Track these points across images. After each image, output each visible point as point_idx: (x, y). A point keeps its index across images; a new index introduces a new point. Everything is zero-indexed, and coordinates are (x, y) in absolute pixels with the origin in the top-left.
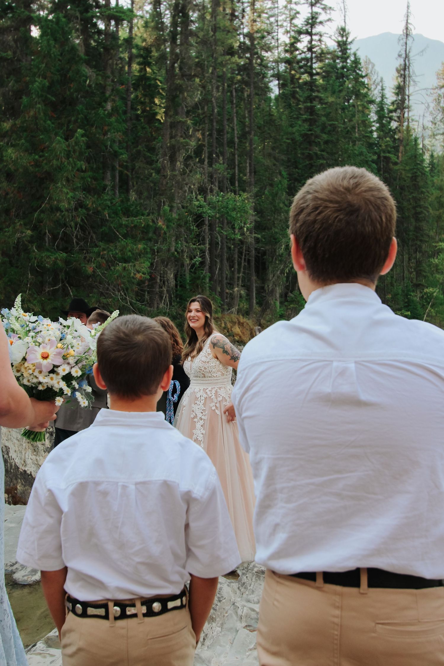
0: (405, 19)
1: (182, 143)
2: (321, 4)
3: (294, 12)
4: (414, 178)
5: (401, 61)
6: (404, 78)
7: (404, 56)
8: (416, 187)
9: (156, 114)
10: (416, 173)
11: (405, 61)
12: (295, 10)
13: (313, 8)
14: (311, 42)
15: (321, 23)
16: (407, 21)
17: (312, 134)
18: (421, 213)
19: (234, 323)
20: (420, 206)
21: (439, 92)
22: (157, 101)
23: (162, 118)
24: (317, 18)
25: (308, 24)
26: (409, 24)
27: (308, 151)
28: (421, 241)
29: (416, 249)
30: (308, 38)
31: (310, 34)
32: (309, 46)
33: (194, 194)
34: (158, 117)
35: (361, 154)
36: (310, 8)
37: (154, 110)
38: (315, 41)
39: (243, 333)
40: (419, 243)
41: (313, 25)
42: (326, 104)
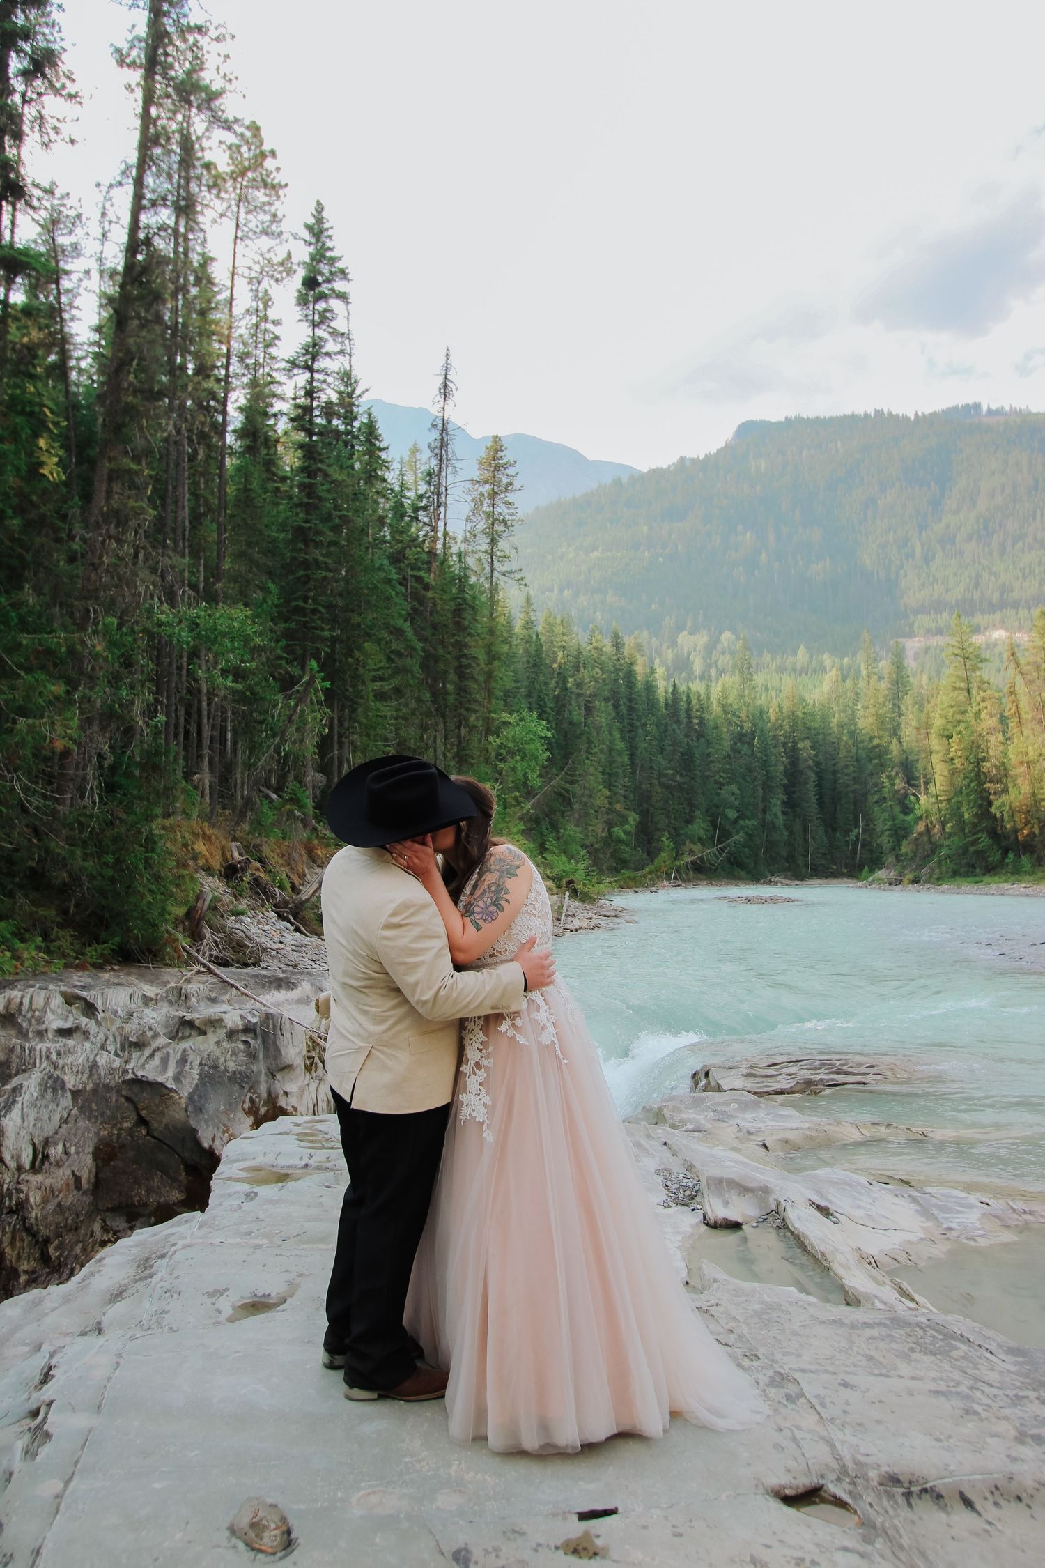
0: (443, 372)
1: (132, 508)
2: (329, 326)
3: (272, 336)
4: (458, 612)
5: (436, 435)
6: (440, 460)
7: (440, 426)
8: (460, 627)
9: (41, 464)
10: (460, 604)
11: (441, 434)
12: (273, 333)
13: (316, 330)
14: (311, 381)
15: (328, 354)
16: (446, 375)
17: (310, 528)
18: (468, 666)
19: (196, 836)
20: (465, 656)
21: (481, 489)
22: (42, 443)
23: (52, 474)
24: (321, 347)
25: (307, 352)
26: (449, 381)
27: (303, 555)
28: (467, 709)
29: (460, 721)
30: (307, 375)
31: (311, 369)
32: (308, 387)
33: (157, 600)
34: (45, 471)
35: (381, 568)
36: (311, 328)
37: (38, 457)
38: (318, 380)
39: (211, 854)
40: (464, 712)
41: (314, 359)
42: (333, 482)
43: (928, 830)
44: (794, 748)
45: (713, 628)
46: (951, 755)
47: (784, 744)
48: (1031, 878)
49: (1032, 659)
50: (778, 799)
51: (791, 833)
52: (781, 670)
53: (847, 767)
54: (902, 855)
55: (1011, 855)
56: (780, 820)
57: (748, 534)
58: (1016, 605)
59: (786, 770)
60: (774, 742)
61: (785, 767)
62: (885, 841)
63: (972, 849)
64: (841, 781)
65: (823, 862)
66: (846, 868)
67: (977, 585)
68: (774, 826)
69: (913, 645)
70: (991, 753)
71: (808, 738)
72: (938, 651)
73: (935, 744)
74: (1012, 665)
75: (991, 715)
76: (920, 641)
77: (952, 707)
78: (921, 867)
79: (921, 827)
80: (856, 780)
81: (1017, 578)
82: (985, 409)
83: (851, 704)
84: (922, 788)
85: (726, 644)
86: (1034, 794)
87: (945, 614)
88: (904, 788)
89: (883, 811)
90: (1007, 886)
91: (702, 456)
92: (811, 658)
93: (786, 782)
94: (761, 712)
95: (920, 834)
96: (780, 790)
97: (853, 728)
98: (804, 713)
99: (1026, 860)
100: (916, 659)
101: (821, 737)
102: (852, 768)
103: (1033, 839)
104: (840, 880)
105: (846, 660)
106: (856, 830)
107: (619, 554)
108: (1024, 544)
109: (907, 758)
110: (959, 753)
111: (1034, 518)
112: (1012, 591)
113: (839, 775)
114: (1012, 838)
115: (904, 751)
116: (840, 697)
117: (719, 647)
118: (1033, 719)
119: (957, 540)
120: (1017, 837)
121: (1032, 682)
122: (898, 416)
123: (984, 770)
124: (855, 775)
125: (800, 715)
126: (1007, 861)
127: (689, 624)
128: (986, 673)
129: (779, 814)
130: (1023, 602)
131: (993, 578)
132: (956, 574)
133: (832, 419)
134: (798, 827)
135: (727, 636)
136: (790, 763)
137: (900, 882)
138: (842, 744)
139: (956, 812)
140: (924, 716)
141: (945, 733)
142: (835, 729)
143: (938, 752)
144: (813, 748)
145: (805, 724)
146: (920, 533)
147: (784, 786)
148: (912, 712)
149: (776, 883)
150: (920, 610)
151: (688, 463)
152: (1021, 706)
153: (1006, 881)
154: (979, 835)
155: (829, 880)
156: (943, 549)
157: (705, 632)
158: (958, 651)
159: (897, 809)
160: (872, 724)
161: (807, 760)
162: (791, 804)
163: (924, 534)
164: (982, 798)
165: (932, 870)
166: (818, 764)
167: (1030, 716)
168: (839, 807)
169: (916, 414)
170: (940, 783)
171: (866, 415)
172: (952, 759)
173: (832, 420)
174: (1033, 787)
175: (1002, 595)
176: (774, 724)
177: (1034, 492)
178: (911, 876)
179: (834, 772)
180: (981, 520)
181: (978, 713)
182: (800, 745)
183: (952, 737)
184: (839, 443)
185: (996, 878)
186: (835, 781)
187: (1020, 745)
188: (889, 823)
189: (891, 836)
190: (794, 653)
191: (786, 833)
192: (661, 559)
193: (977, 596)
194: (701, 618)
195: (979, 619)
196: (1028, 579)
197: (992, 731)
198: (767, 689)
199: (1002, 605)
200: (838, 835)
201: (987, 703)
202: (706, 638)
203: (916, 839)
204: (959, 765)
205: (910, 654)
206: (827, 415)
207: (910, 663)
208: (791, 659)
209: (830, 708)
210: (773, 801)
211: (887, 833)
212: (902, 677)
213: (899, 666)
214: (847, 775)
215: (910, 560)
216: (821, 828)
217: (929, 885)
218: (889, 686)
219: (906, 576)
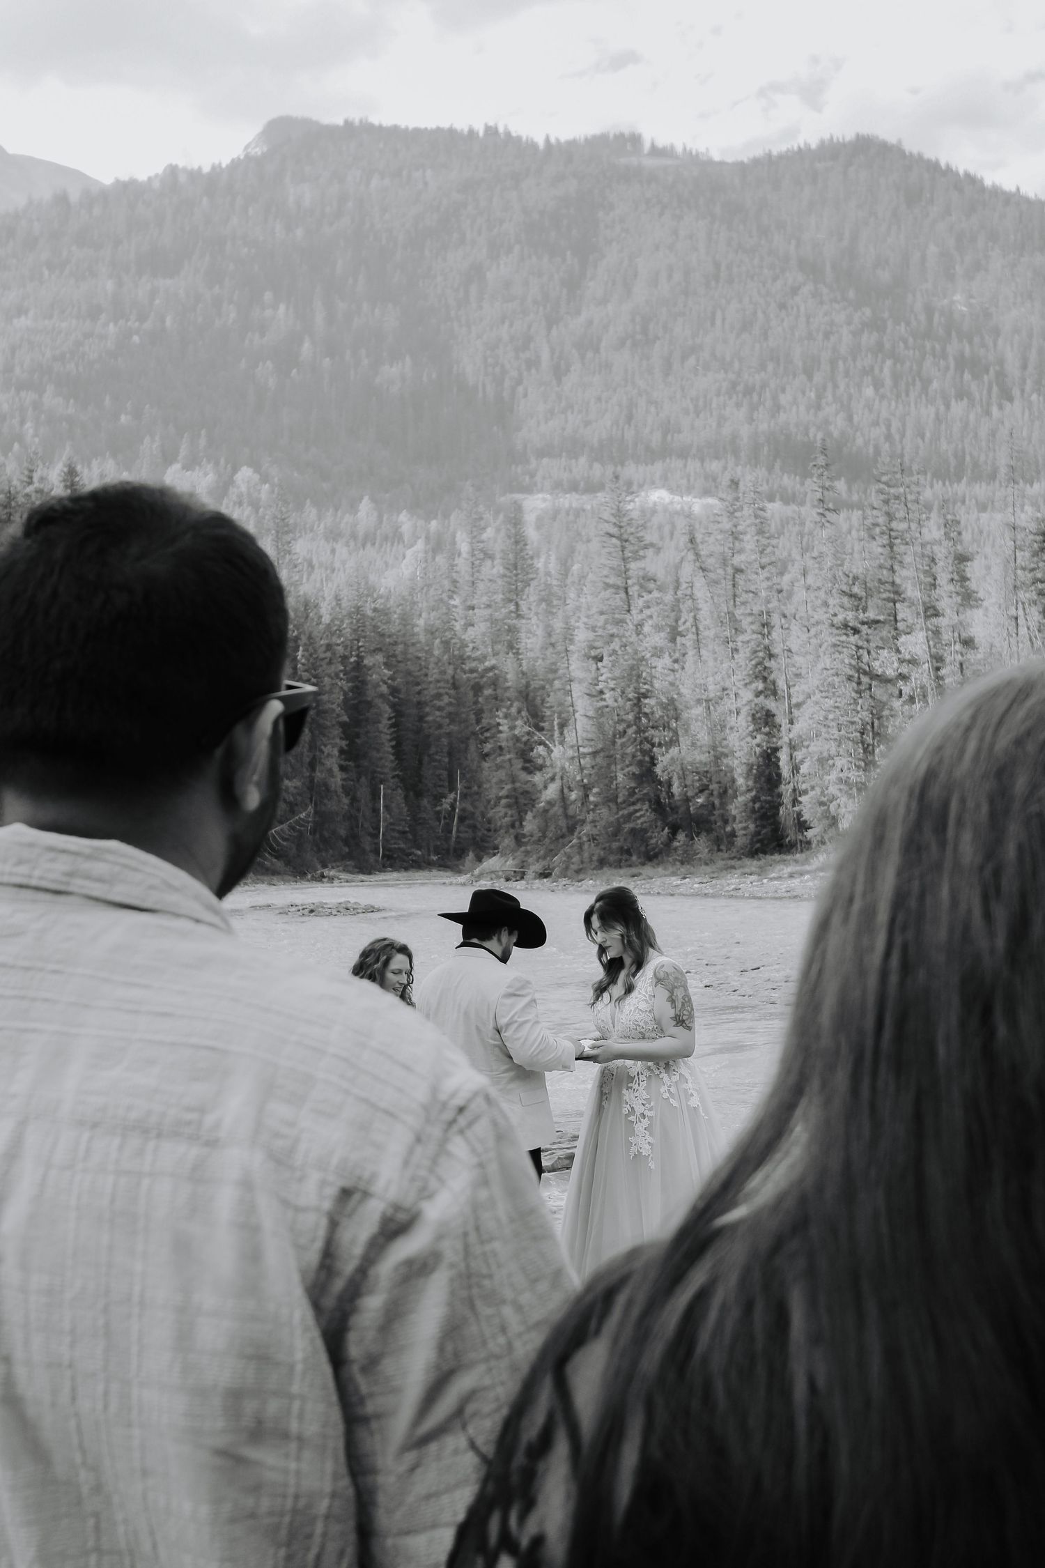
43: (563, 798)
44: (358, 666)
45: (222, 461)
46: (601, 686)
47: (344, 658)
48: (708, 869)
49: (718, 549)
50: (334, 746)
51: (354, 800)
52: (333, 535)
53: (438, 696)
54: (524, 836)
55: (681, 836)
56: (337, 780)
57: (282, 308)
58: (683, 454)
59: (346, 701)
60: (328, 654)
61: (345, 694)
62: (501, 814)
63: (627, 826)
64: (430, 718)
65: (402, 846)
66: (437, 853)
67: (630, 418)
68: (328, 789)
69: (536, 504)
70: (657, 684)
71: (380, 650)
72: (571, 517)
73: (577, 667)
74: (691, 556)
75: (658, 628)
76: (544, 500)
77: (602, 613)
78: (551, 853)
79: (552, 792)
80: (452, 717)
81: (686, 412)
82: (647, 146)
83: (444, 596)
84: (556, 734)
85: (243, 489)
86: (714, 748)
87: (583, 460)
88: (528, 733)
89: (499, 767)
90: (676, 881)
91: (206, 169)
92: (380, 517)
93: (345, 718)
94: (306, 605)
95: (550, 803)
96: (337, 731)
97: (448, 635)
98: (375, 610)
99: (702, 844)
100: (538, 527)
101: (400, 648)
102: (446, 699)
103: (711, 813)
104: (426, 873)
105: (434, 524)
106: (452, 796)
107: (64, 325)
108: (698, 360)
109: (528, 685)
110: (612, 684)
111: (713, 324)
112: (679, 432)
113: (427, 709)
114: (682, 810)
115: (523, 673)
116: (429, 586)
117: (233, 492)
118: (717, 636)
119: (603, 344)
120: (688, 809)
121: (716, 582)
122: (519, 138)
123: (646, 710)
124: (451, 709)
125: (369, 613)
126: (676, 844)
127: (183, 451)
128: (654, 564)
129: (336, 769)
130: (694, 451)
131: (653, 409)
132: (599, 399)
133: (417, 131)
134: (363, 792)
135: (245, 474)
136: (352, 690)
137: (522, 876)
138: (432, 660)
139: (605, 775)
140: (558, 625)
141: (593, 653)
142: (422, 638)
143: (581, 681)
144: (387, 665)
145: (375, 627)
146: (549, 329)
147: (343, 725)
148: (537, 614)
149: (331, 879)
150: (544, 452)
151: (182, 178)
152: (701, 616)
153: (674, 874)
154: (637, 807)
155: (410, 874)
156: (583, 357)
157: (210, 467)
158: (614, 530)
159: (518, 764)
160: (484, 634)
161: (378, 685)
162: (354, 754)
163: (554, 332)
164: (644, 752)
165: (569, 857)
166: (394, 691)
167: (711, 633)
168: (426, 759)
169: (547, 140)
170: (582, 728)
171: (472, 132)
172: (601, 692)
173: (418, 134)
174: (714, 738)
175: (665, 435)
176: (328, 626)
177: (713, 283)
178: (538, 867)
179: (420, 704)
180: (638, 319)
181: (639, 625)
182: (368, 661)
183: (601, 660)
184: (429, 173)
185: (660, 869)
186: (421, 718)
187: (698, 675)
188: (509, 786)
189: (509, 806)
190: (353, 507)
191: (346, 801)
192: (136, 339)
193: (629, 434)
194: (202, 442)
195: (631, 471)
196: (702, 415)
197: (658, 653)
198: (311, 566)
199: (664, 452)
200: (425, 802)
201: (653, 610)
202: (211, 477)
203: (546, 811)
204: (610, 702)
205: (530, 518)
206: (411, 126)
207: (532, 534)
208: (348, 518)
209: (414, 603)
210: (326, 750)
211: (503, 801)
212: (523, 558)
213: (519, 541)
214: (440, 709)
215: (533, 371)
216: (400, 791)
217: (564, 881)
218: (502, 571)
219: (525, 395)
